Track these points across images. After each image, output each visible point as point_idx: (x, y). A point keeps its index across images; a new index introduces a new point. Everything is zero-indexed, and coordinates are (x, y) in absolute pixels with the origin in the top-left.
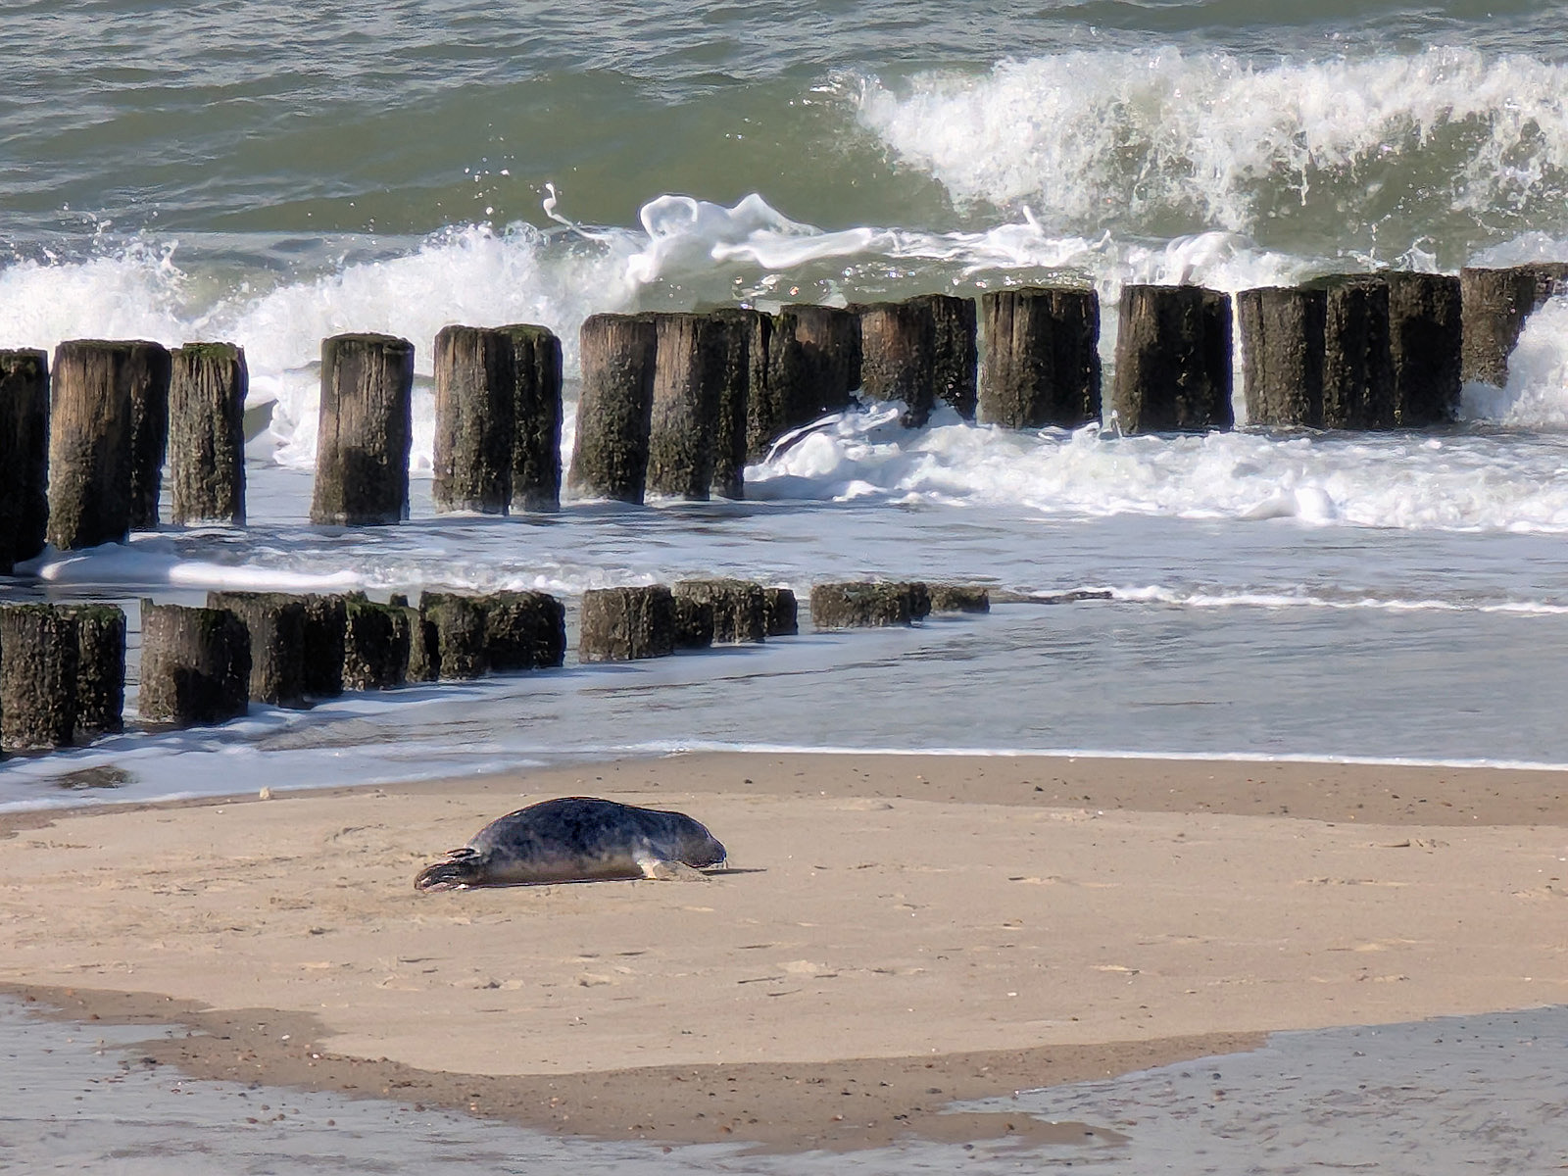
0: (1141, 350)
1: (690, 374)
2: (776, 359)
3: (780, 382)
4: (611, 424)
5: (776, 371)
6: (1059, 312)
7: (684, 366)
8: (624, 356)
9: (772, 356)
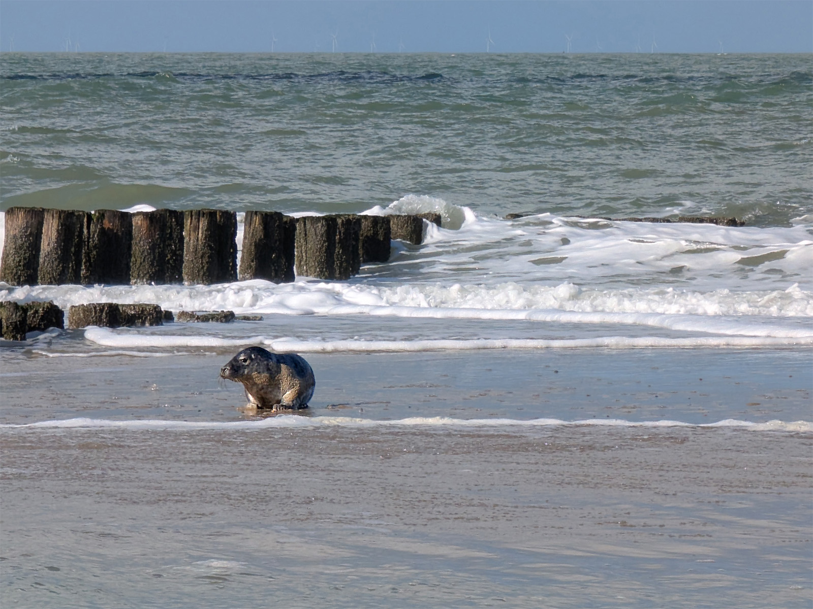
0: (255, 242)
1: (56, 239)
2: (94, 235)
3: (95, 247)
4: (20, 261)
5: (93, 241)
6: (220, 221)
7: (54, 235)
8: (27, 227)
9: (92, 234)
